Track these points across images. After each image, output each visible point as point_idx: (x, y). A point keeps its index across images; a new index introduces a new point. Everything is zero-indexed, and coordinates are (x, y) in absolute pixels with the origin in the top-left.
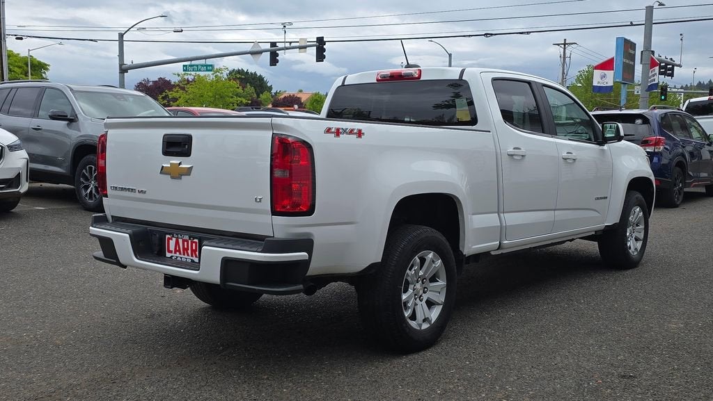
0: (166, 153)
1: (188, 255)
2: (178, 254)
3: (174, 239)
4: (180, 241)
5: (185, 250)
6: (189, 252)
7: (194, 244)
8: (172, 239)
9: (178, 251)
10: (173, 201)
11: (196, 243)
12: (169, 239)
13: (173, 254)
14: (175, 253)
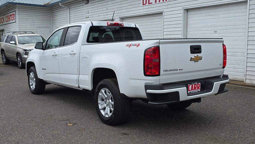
0: (192, 52)
1: (196, 90)
2: (192, 91)
3: (191, 85)
4: (193, 85)
5: (195, 88)
6: (197, 88)
7: (199, 85)
8: (190, 86)
9: (192, 89)
10: (193, 70)
11: (199, 84)
12: (189, 86)
13: (190, 91)
14: (191, 90)
